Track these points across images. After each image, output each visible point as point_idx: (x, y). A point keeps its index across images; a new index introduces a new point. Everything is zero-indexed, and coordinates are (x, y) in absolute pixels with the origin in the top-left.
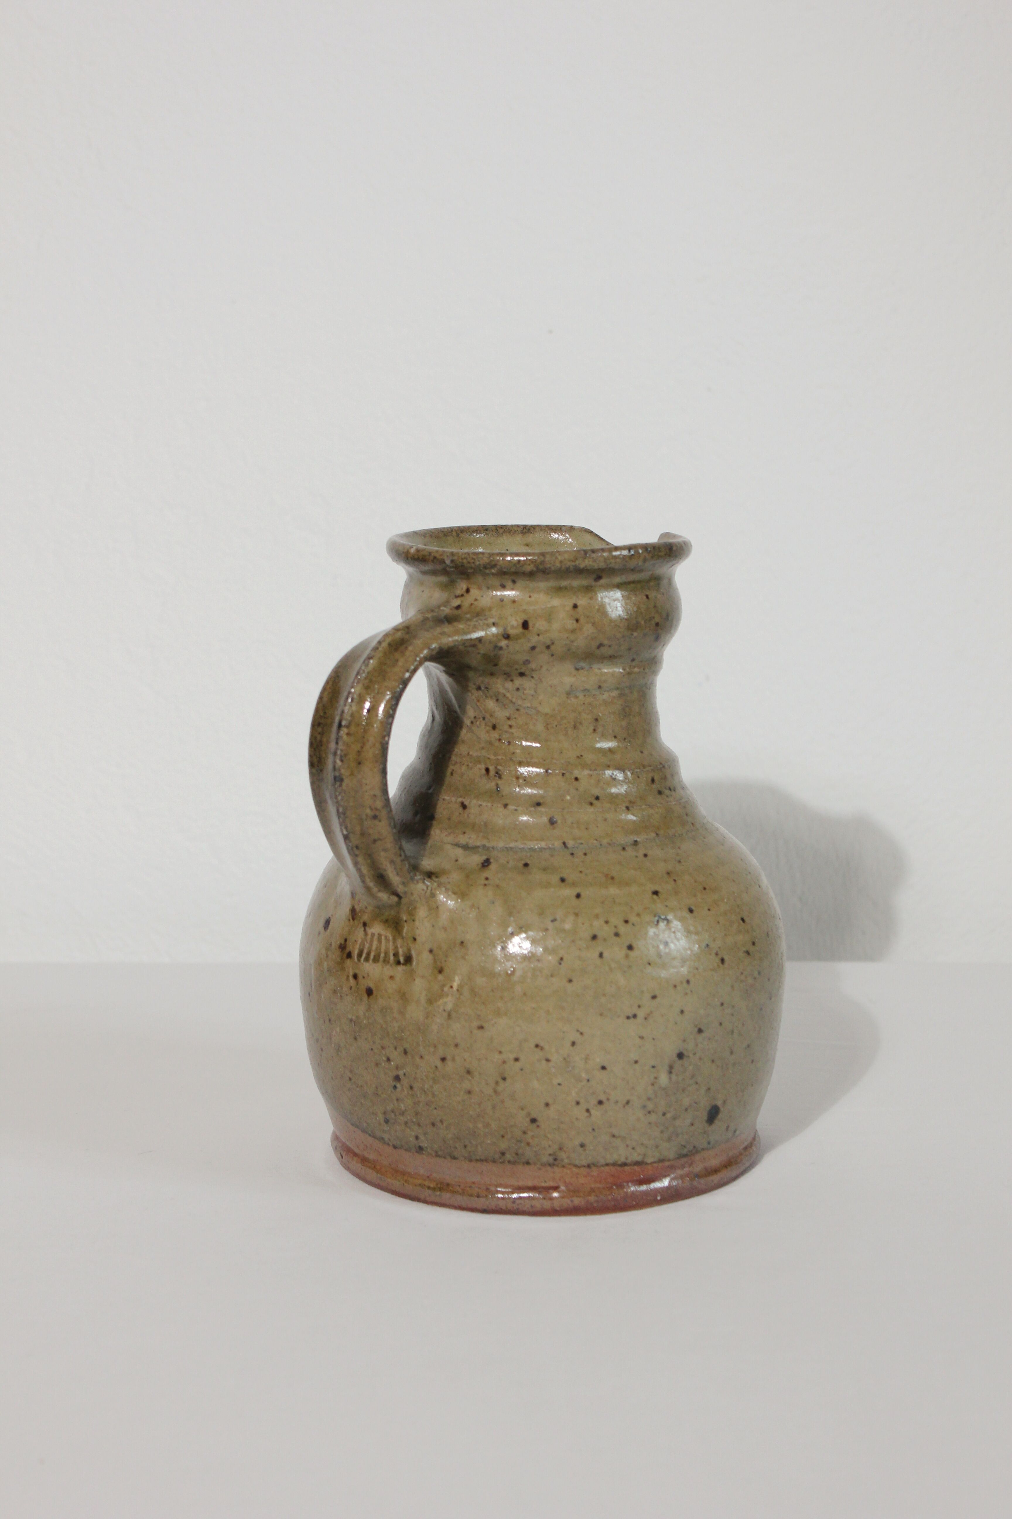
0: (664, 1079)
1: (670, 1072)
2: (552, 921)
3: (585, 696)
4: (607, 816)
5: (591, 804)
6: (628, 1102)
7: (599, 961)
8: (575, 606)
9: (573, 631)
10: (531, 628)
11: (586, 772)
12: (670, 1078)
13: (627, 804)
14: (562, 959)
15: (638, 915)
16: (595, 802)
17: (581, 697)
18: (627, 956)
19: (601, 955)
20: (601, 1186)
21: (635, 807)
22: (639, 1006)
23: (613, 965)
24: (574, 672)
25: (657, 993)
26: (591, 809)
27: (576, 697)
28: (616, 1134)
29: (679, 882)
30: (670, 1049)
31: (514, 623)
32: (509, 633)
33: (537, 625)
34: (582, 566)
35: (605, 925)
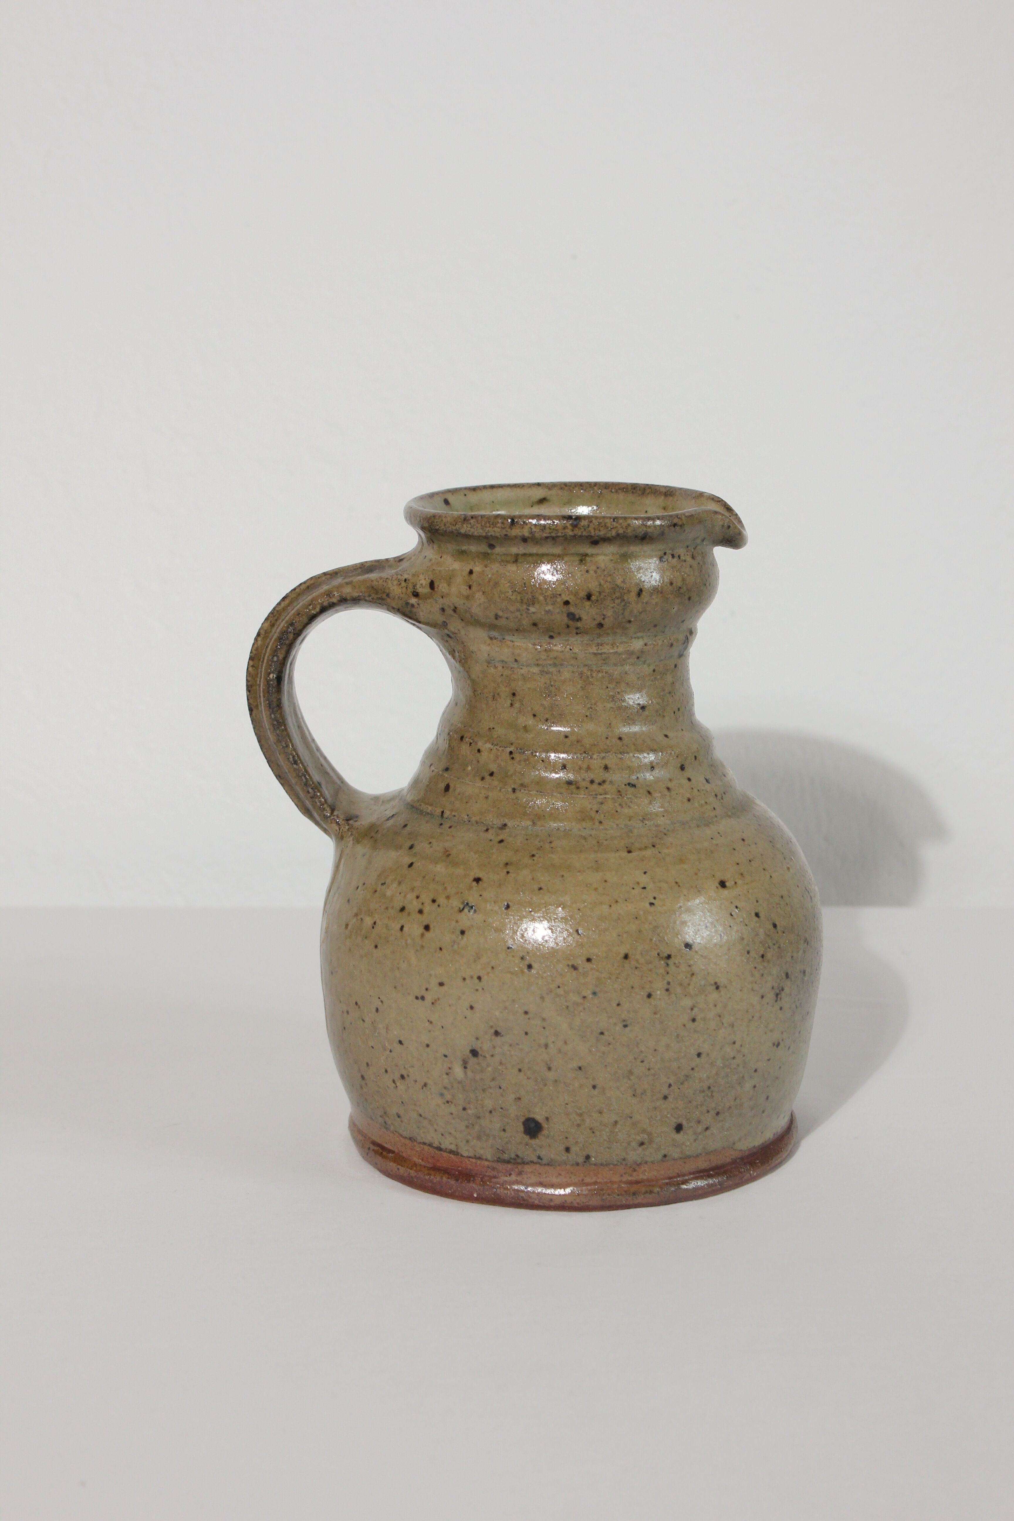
0: (458, 1072)
1: (465, 1068)
2: (382, 884)
3: (503, 667)
4: (490, 794)
5: (483, 779)
6: (425, 1085)
7: (399, 934)
8: (471, 572)
9: (467, 598)
10: (436, 589)
11: (488, 745)
12: (466, 1073)
13: (515, 786)
14: (375, 923)
15: (448, 897)
16: (488, 777)
17: (500, 668)
18: (422, 935)
19: (402, 928)
20: (423, 1163)
21: (522, 791)
22: (427, 989)
23: (409, 941)
24: (489, 641)
25: (445, 980)
26: (479, 784)
27: (495, 667)
28: (423, 1115)
29: (512, 875)
30: (463, 1043)
31: (423, 582)
32: (419, 592)
33: (440, 588)
34: (463, 531)
35: (415, 899)
